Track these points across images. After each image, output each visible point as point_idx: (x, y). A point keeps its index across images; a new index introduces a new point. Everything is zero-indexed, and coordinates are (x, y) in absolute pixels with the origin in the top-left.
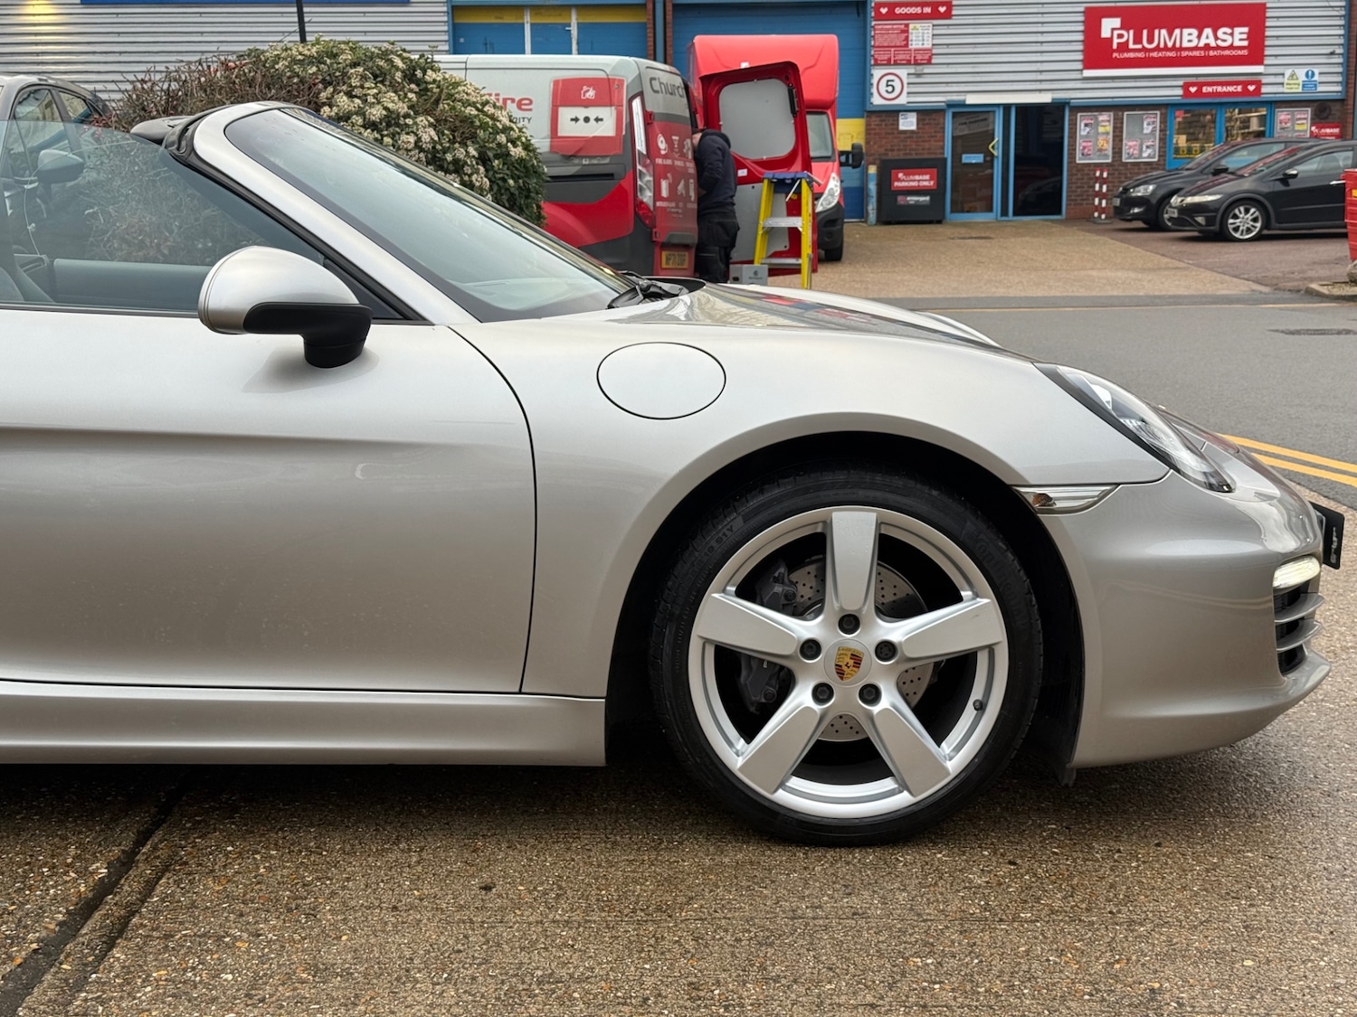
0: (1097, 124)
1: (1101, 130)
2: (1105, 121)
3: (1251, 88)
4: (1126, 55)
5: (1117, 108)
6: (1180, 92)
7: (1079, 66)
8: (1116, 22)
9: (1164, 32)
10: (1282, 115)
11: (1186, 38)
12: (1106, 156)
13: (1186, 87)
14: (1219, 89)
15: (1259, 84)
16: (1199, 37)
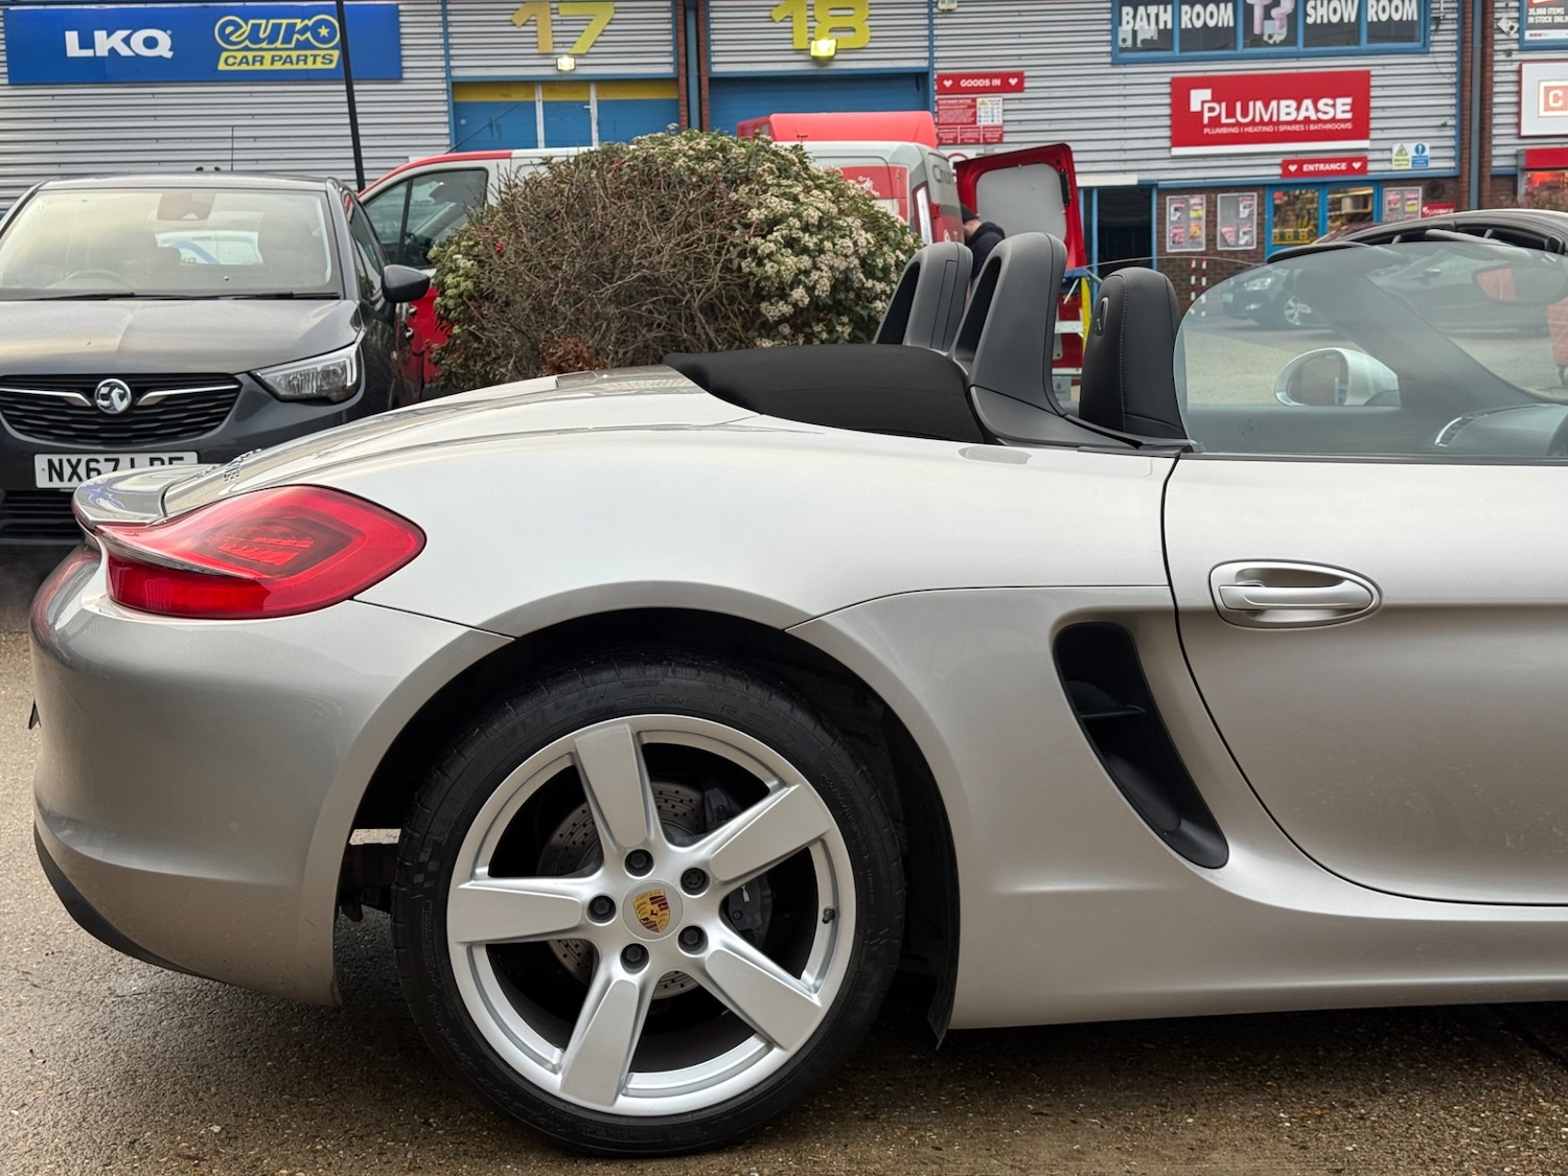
0: (1189, 207)
1: (1193, 214)
2: (1197, 205)
3: (1357, 165)
4: (1219, 131)
5: (1210, 190)
6: (1279, 171)
7: (1167, 143)
8: (1207, 94)
9: (1259, 104)
10: (1391, 195)
11: (1283, 110)
12: (1200, 244)
13: (1285, 165)
14: (1322, 167)
15: (1365, 161)
16: (1298, 109)
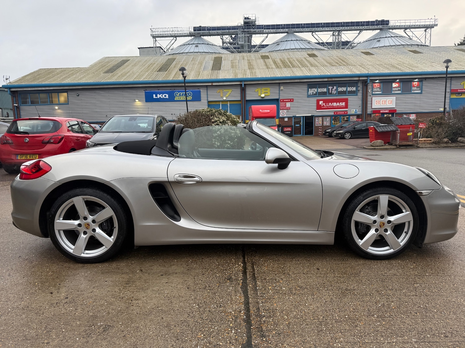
0: (319, 119)
1: (320, 120)
2: (320, 119)
3: (346, 113)
4: (324, 107)
5: (322, 116)
6: (333, 113)
7: (316, 109)
8: (322, 102)
9: (330, 103)
10: (351, 117)
11: (334, 104)
12: (321, 125)
13: (334, 113)
14: (340, 113)
15: (347, 112)
16: (336, 104)
